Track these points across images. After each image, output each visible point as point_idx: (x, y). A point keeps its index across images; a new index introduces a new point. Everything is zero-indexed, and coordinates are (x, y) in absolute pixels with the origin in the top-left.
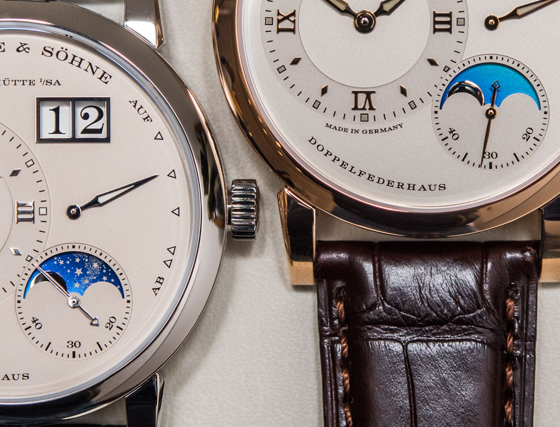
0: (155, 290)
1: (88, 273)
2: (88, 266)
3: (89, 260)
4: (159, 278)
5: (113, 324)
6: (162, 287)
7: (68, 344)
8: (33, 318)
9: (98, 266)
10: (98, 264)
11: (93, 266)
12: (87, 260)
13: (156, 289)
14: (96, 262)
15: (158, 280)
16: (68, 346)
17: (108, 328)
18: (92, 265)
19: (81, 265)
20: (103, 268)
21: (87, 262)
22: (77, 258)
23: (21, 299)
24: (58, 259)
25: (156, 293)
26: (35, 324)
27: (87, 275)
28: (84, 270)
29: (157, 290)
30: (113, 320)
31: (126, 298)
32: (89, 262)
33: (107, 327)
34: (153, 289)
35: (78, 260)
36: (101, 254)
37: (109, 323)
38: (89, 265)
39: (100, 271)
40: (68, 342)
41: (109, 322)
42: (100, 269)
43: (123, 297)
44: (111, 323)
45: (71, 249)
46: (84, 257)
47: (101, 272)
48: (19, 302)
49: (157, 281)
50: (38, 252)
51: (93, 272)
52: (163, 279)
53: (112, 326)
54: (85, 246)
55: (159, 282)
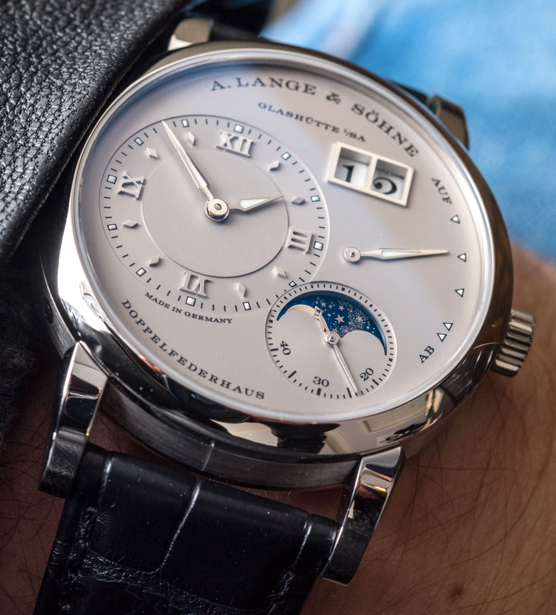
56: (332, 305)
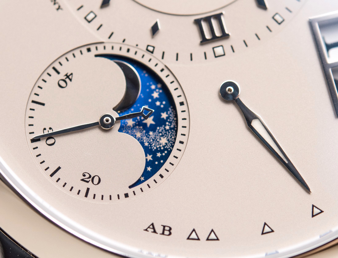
0: (151, 227)
1: (151, 133)
2: (160, 131)
3: (168, 130)
4: (170, 229)
5: (91, 182)
6: (158, 236)
7: (48, 129)
8: (72, 74)
9: (164, 144)
10: (166, 143)
11: (162, 138)
12: (167, 127)
13: (154, 228)
14: (168, 140)
15: (167, 228)
16: (45, 129)
17: (83, 178)
18: (162, 136)
19: (160, 122)
20: (162, 152)
21: (165, 129)
22: (167, 114)
23: (94, 52)
24: (160, 89)
25: (148, 229)
26: (64, 78)
27: (147, 132)
28: (153, 128)
29: (152, 230)
30: (96, 180)
31: (130, 192)
32: (166, 130)
33: (84, 176)
34: (152, 224)
35: (164, 115)
36: (181, 142)
37: (90, 176)
38: (161, 133)
39: (157, 148)
40: (50, 128)
41: (92, 176)
42: (160, 147)
43: (130, 187)
44: (91, 179)
45: (177, 101)
46: (170, 122)
47: (157, 151)
48: (89, 50)
49: (164, 227)
50: (163, 58)
51: (153, 140)
52: (170, 234)
53: (88, 182)
54: (187, 118)
55: (164, 230)
56: (161, 104)
